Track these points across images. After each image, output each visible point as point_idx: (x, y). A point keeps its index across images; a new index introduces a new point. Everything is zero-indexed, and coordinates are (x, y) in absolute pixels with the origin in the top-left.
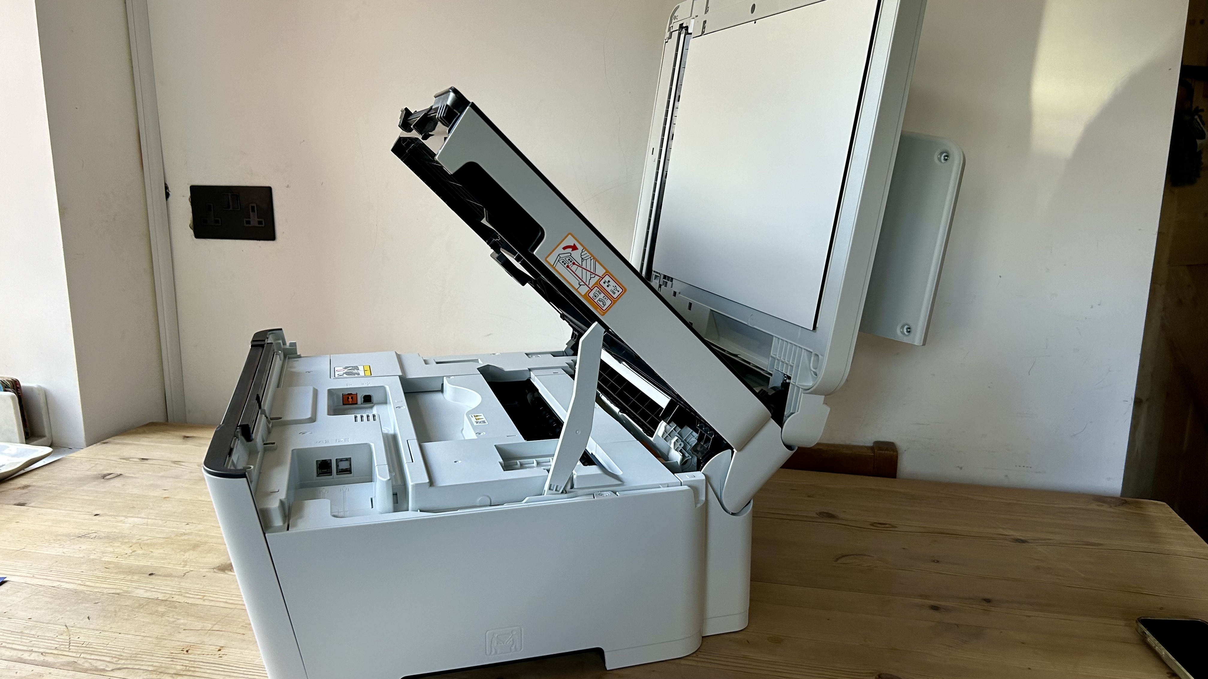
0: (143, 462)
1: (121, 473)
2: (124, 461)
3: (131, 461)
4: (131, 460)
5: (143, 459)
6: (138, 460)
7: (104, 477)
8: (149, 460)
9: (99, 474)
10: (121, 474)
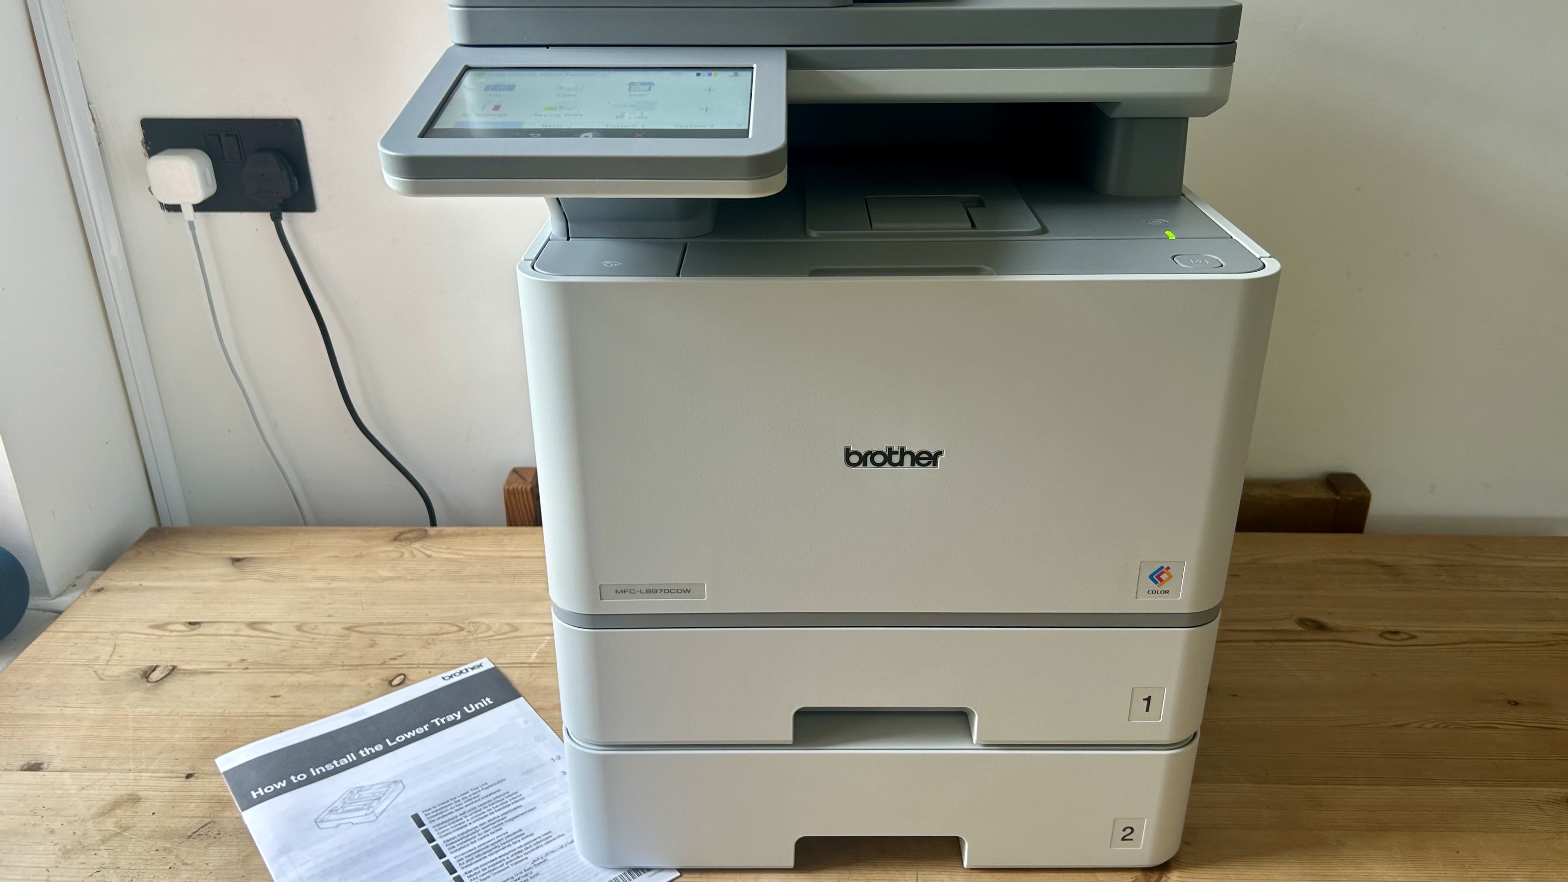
0: (195, 632)
1: (174, 664)
2: (160, 632)
3: (171, 631)
4: (171, 627)
5: (191, 623)
6: (183, 628)
7: (146, 674)
8: (202, 625)
9: (134, 671)
10: (174, 668)
